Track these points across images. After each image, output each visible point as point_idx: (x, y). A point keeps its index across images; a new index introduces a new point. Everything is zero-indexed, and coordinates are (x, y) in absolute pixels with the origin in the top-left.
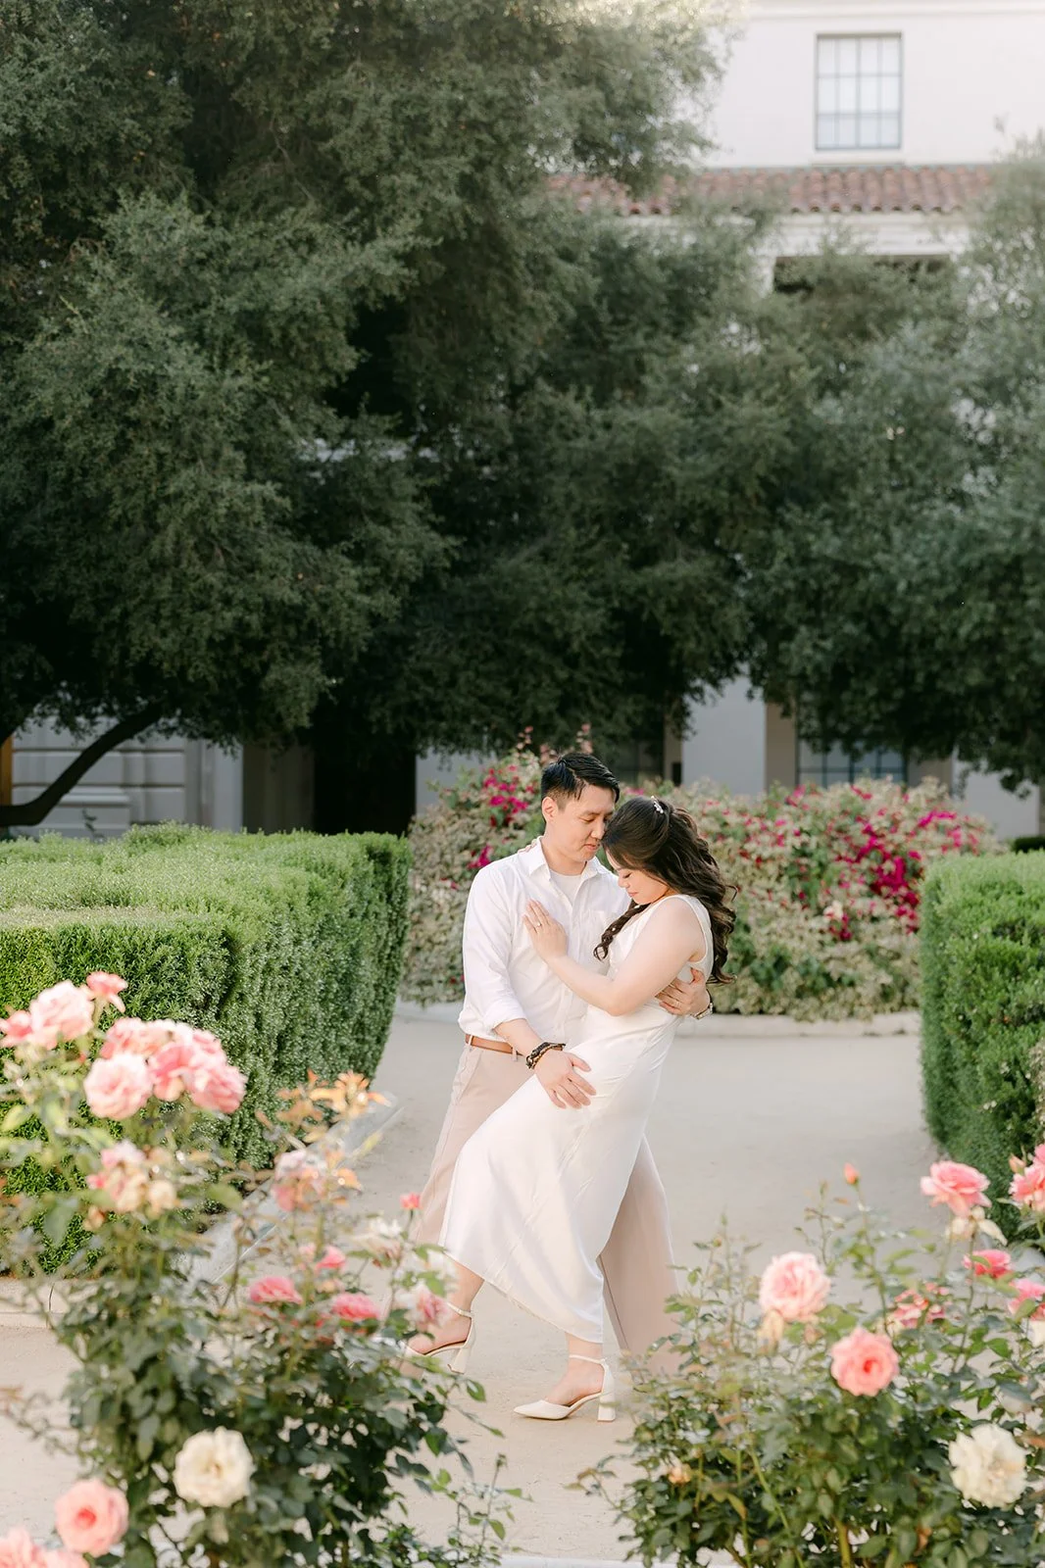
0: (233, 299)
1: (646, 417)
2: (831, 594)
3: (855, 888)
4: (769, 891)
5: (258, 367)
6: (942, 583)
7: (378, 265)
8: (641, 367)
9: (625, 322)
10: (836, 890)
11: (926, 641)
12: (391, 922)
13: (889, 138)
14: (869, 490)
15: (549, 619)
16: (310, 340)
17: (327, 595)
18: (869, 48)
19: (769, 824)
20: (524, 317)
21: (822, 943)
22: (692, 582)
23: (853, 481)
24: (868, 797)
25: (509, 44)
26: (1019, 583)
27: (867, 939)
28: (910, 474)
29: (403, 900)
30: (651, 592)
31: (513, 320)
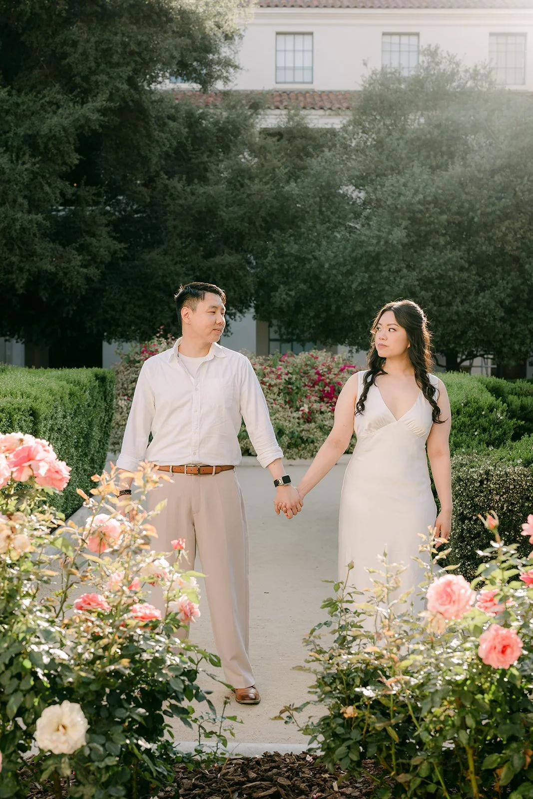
0: (22, 129)
1: (210, 190)
2: (293, 270)
3: (313, 398)
4: (274, 400)
5: (33, 160)
6: (344, 265)
7: (89, 114)
8: (206, 170)
9: (198, 150)
10: (304, 400)
11: (337, 291)
12: (107, 411)
13: (307, 79)
14: (310, 224)
15: (168, 281)
16: (58, 149)
17: (67, 268)
18: (299, 39)
19: (274, 369)
20: (154, 144)
21: (299, 423)
22: (232, 265)
23: (303, 219)
24: (317, 358)
25: (147, 17)
26: (379, 264)
27: (319, 422)
28: (328, 217)
29: (111, 400)
30: (213, 269)
31: (149, 145)
